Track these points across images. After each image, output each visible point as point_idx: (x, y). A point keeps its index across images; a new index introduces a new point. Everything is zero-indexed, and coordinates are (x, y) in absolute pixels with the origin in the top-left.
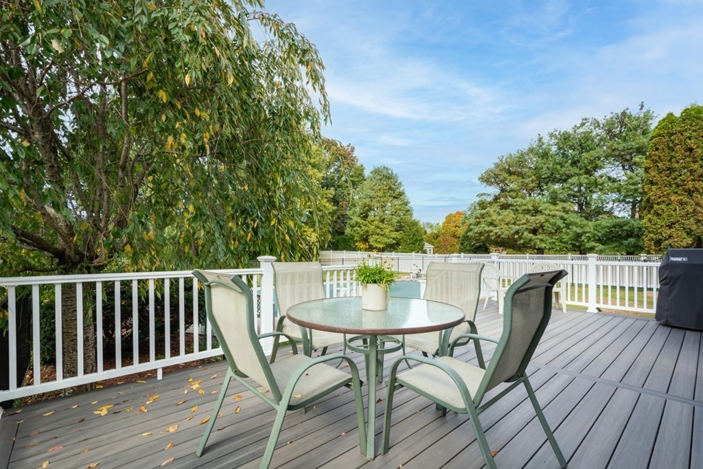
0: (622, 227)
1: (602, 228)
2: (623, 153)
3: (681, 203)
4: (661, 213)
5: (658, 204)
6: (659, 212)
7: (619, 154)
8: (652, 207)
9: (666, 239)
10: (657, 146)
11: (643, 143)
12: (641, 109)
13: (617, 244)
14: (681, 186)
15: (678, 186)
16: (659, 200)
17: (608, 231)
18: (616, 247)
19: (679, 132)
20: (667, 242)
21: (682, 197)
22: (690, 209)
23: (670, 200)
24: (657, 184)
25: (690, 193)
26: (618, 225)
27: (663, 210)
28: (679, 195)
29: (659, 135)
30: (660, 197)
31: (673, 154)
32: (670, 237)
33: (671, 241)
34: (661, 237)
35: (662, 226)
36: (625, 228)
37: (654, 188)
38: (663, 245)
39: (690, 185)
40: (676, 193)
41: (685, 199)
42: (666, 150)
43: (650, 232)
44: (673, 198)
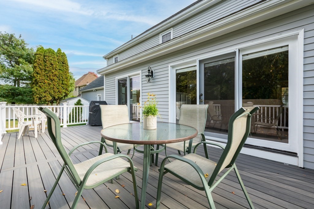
0: (14, 90)
1: (3, 90)
2: (13, 55)
3: (49, 84)
4: (42, 87)
5: (40, 83)
6: (41, 86)
7: (12, 55)
8: (37, 83)
9: (43, 97)
10: (39, 59)
11: (24, 54)
12: (20, 37)
13: (11, 98)
14: (49, 77)
15: (48, 77)
16: (41, 81)
17: (7, 91)
18: (10, 100)
19: (48, 56)
20: (43, 98)
21: (49, 82)
22: (52, 86)
23: (45, 82)
24: (40, 74)
25: (52, 80)
26: (13, 89)
27: (42, 85)
28: (48, 80)
29: (40, 54)
30: (41, 80)
31: (46, 64)
32: (45, 96)
33: (45, 98)
34: (41, 96)
35: (42, 92)
36: (17, 91)
37: (39, 76)
38: (42, 100)
39: (52, 77)
40: (47, 79)
41: (50, 82)
42: (43, 61)
43: (37, 94)
44: (46, 81)
